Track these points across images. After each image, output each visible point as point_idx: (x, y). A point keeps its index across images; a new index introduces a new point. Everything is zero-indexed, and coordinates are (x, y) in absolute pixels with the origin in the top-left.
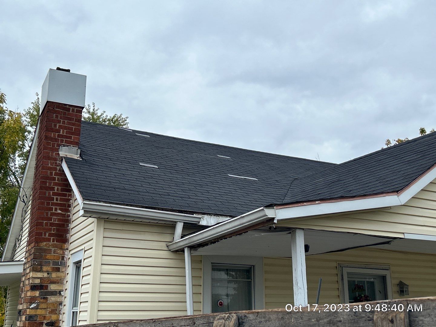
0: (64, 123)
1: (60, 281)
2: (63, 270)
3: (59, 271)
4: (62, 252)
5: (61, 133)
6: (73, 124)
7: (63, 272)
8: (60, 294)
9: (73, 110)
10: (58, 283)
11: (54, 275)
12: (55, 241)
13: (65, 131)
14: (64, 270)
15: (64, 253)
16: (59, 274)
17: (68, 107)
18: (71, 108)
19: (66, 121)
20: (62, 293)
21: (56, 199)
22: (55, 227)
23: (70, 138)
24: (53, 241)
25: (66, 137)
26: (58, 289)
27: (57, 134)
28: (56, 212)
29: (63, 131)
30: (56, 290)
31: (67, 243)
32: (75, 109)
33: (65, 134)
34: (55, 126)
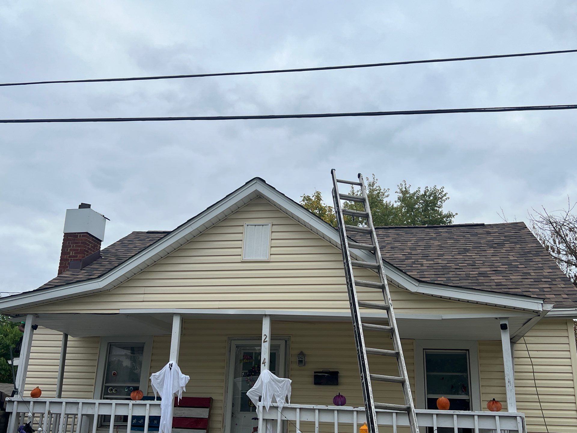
5: (71, 255)
9: (80, 236)
13: (74, 252)
17: (77, 234)
18: (79, 235)
19: (75, 245)
23: (77, 256)
25: (74, 256)
27: (68, 255)
29: (72, 253)
32: (82, 235)
33: (73, 255)
34: (67, 250)
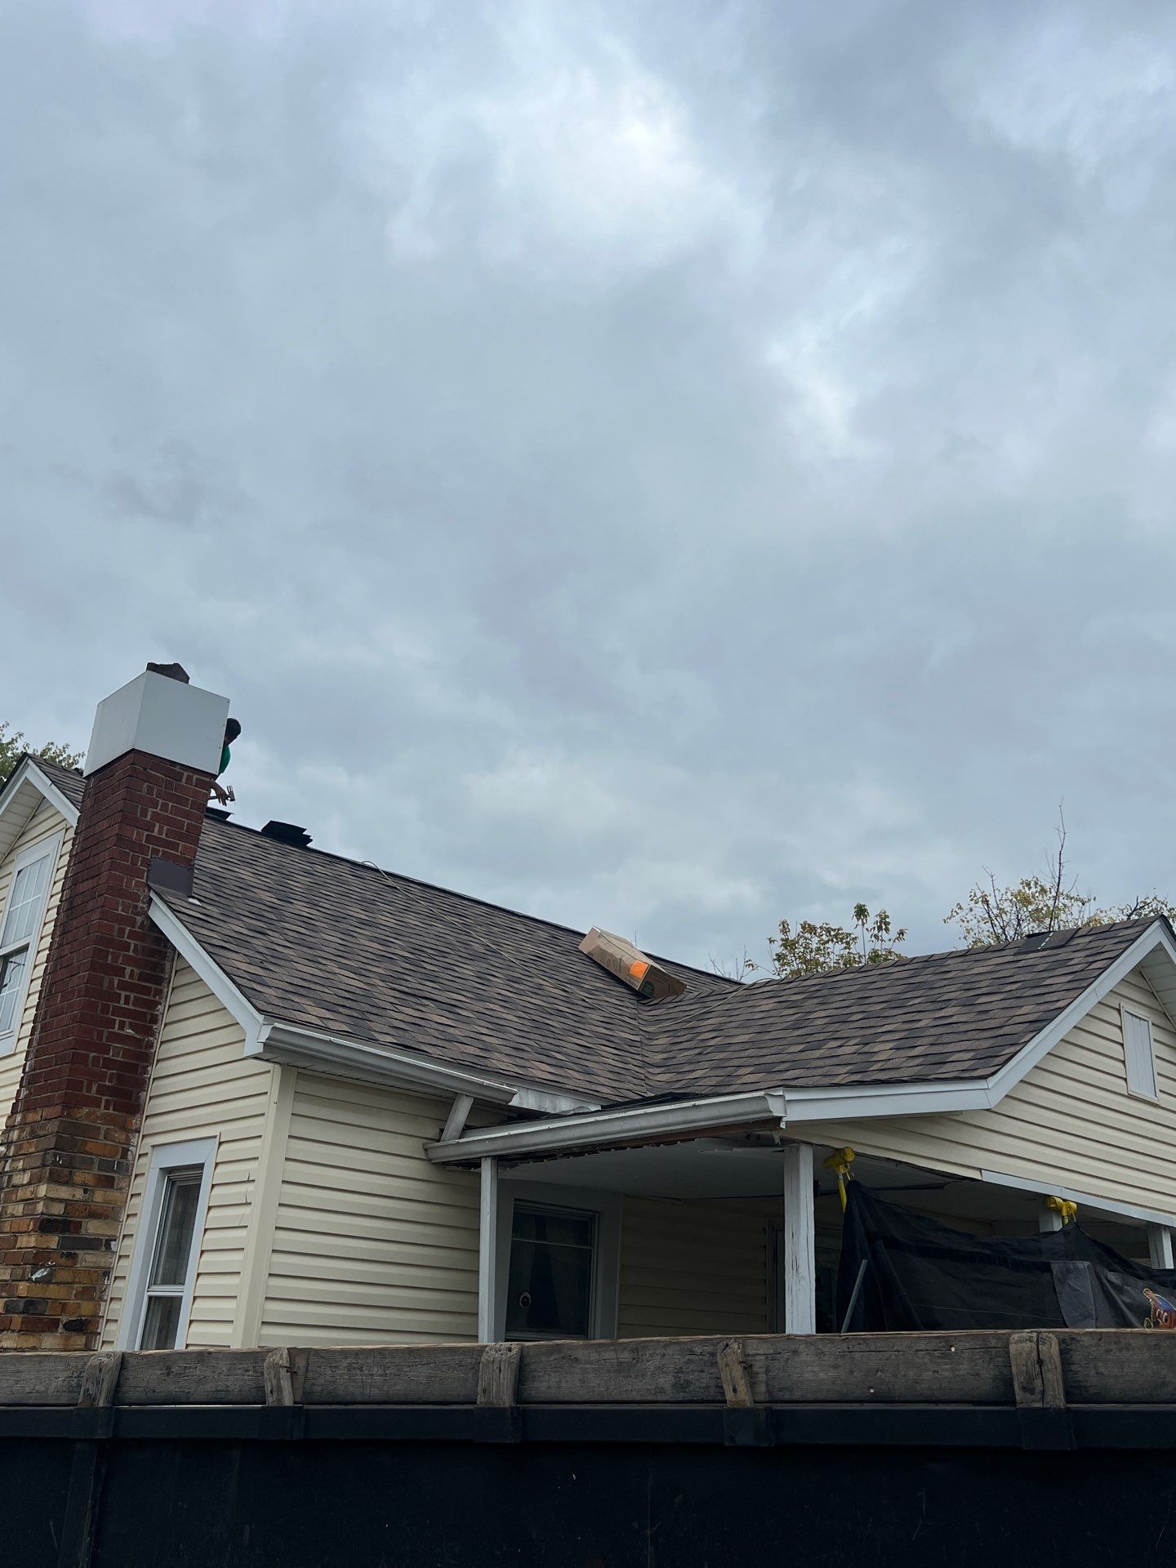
0: (165, 807)
1: (110, 1214)
2: (121, 1185)
3: (112, 1187)
4: (124, 1136)
5: (156, 833)
6: (187, 815)
7: (121, 1189)
8: (108, 1247)
9: (189, 779)
10: (106, 1217)
11: (99, 1196)
12: (111, 1108)
13: (165, 828)
14: (124, 1185)
15: (128, 1139)
16: (112, 1195)
17: (178, 769)
18: (186, 774)
19: (170, 804)
20: (113, 1243)
21: (126, 1000)
22: (114, 1071)
24: (107, 1108)
25: (167, 844)
26: (105, 1232)
27: (146, 833)
28: (121, 1032)
29: (161, 828)
30: (99, 1235)
31: (138, 1115)
32: (195, 777)
33: (164, 836)
34: (144, 814)
